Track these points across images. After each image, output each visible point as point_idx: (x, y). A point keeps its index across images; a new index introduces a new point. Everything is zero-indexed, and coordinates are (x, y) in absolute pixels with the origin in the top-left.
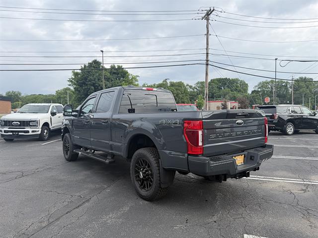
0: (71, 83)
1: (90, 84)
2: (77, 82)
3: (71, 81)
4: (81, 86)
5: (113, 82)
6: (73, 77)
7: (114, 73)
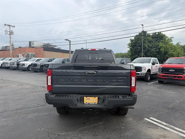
0: (129, 46)
1: (138, 46)
2: (132, 45)
3: (129, 45)
4: (133, 47)
5: (153, 43)
6: (130, 42)
7: (155, 37)
